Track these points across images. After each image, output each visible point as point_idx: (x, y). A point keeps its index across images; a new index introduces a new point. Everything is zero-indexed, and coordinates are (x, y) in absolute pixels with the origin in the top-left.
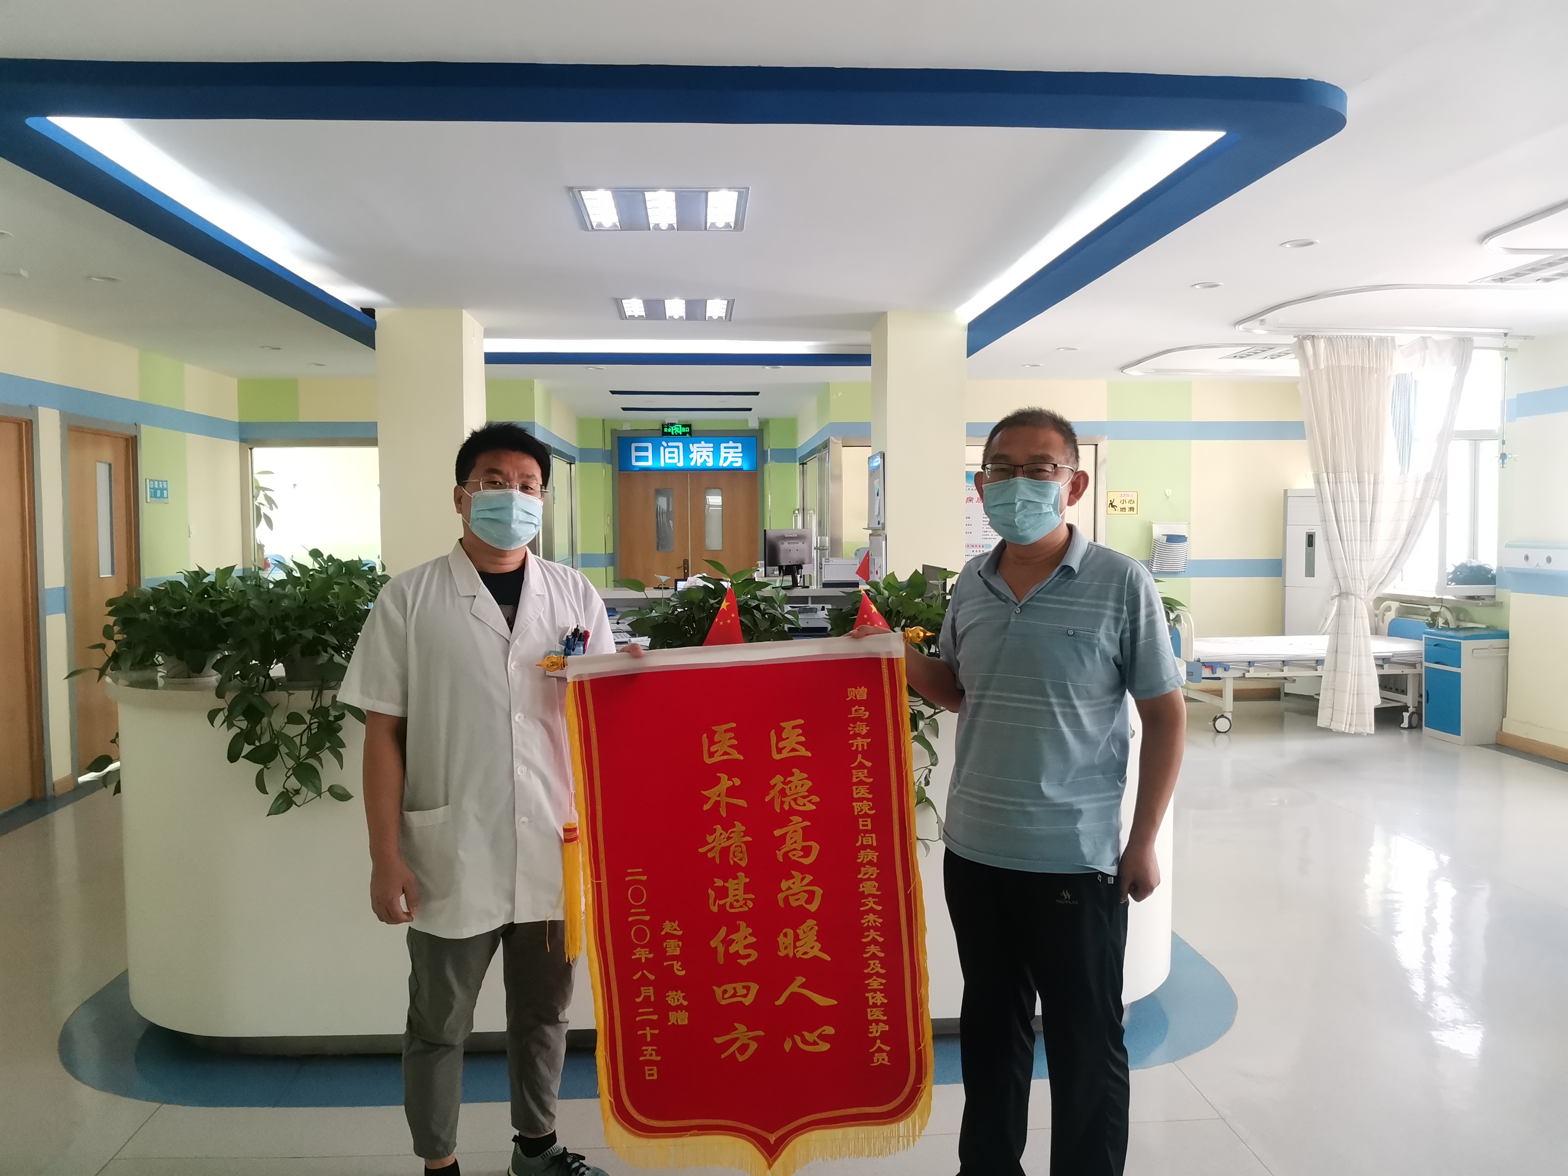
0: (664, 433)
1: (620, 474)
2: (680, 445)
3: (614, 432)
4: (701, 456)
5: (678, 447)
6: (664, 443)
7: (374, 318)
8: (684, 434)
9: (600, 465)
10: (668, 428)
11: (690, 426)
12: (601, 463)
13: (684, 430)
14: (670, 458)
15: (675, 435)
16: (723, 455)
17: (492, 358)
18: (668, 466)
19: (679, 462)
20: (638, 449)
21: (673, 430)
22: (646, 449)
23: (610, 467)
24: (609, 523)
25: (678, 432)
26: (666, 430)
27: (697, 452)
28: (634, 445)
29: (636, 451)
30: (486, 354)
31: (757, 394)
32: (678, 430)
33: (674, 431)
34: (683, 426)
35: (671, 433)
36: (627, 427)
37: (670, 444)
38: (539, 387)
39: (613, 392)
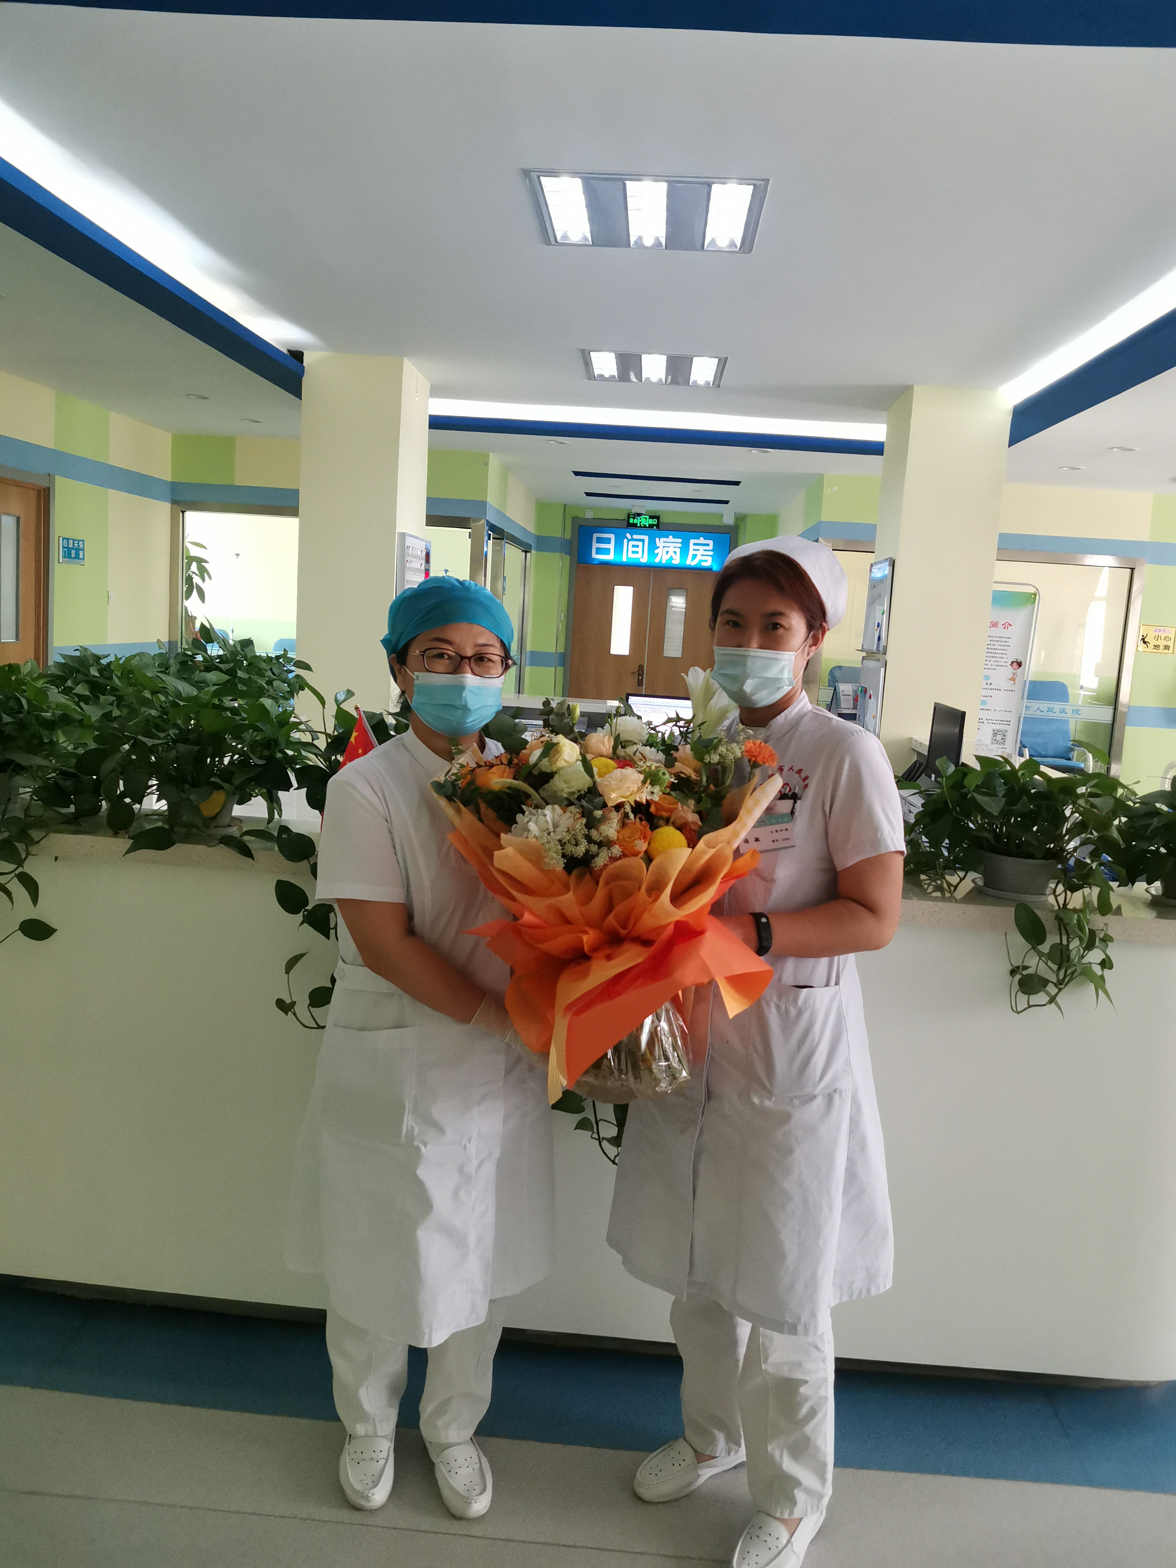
0: (629, 524)
1: (578, 566)
2: (646, 538)
3: (575, 519)
4: (667, 552)
5: (643, 541)
6: (628, 536)
7: (302, 362)
8: (651, 526)
9: (557, 555)
10: (634, 518)
11: (658, 518)
12: (559, 554)
13: (651, 522)
14: (633, 552)
15: (640, 526)
16: (691, 552)
17: (437, 423)
18: (631, 561)
19: (642, 557)
20: (599, 540)
21: (639, 521)
22: (608, 541)
23: (567, 558)
24: (562, 619)
25: (645, 523)
26: (631, 521)
27: (664, 547)
28: (595, 536)
29: (597, 543)
30: (430, 416)
31: (737, 483)
32: (645, 521)
33: (640, 523)
34: (651, 517)
35: (637, 524)
36: (589, 515)
37: (635, 537)
38: (494, 461)
39: (577, 473)
